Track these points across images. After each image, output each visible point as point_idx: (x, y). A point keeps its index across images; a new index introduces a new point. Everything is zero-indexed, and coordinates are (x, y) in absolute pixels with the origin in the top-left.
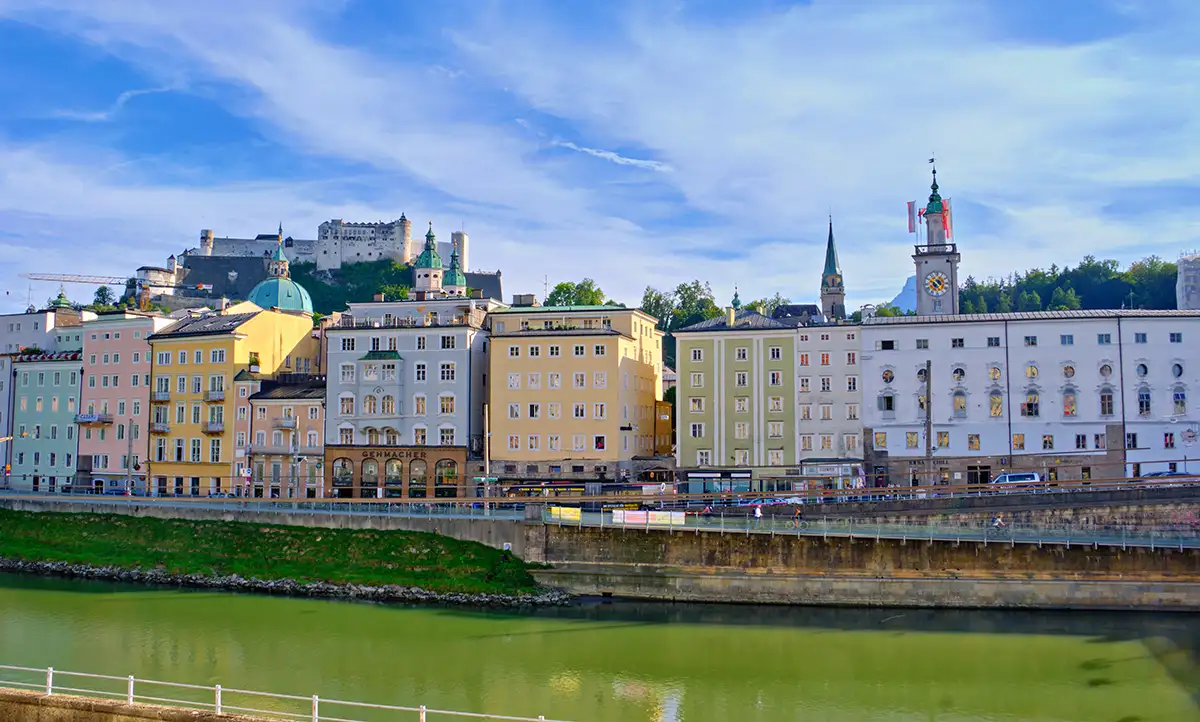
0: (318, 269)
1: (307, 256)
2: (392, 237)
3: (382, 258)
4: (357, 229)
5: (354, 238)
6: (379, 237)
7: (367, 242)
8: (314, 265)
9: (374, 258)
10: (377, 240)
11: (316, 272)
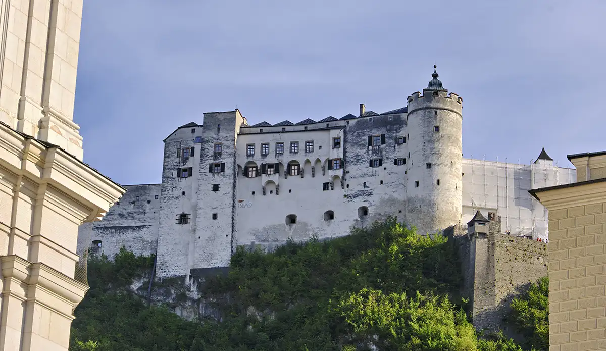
0: (160, 274)
1: (130, 235)
2: (400, 152)
3: (368, 223)
4: (287, 138)
5: (277, 167)
6: (358, 159)
7: (321, 179)
8: (150, 263)
9: (341, 228)
10: (351, 168)
11: (151, 286)
